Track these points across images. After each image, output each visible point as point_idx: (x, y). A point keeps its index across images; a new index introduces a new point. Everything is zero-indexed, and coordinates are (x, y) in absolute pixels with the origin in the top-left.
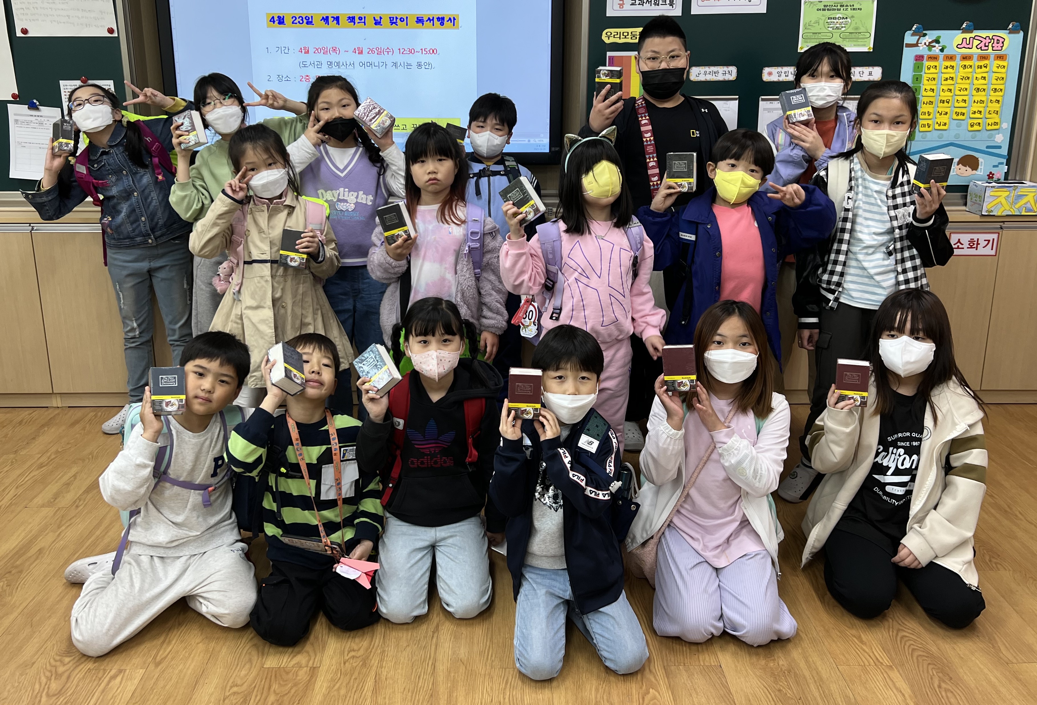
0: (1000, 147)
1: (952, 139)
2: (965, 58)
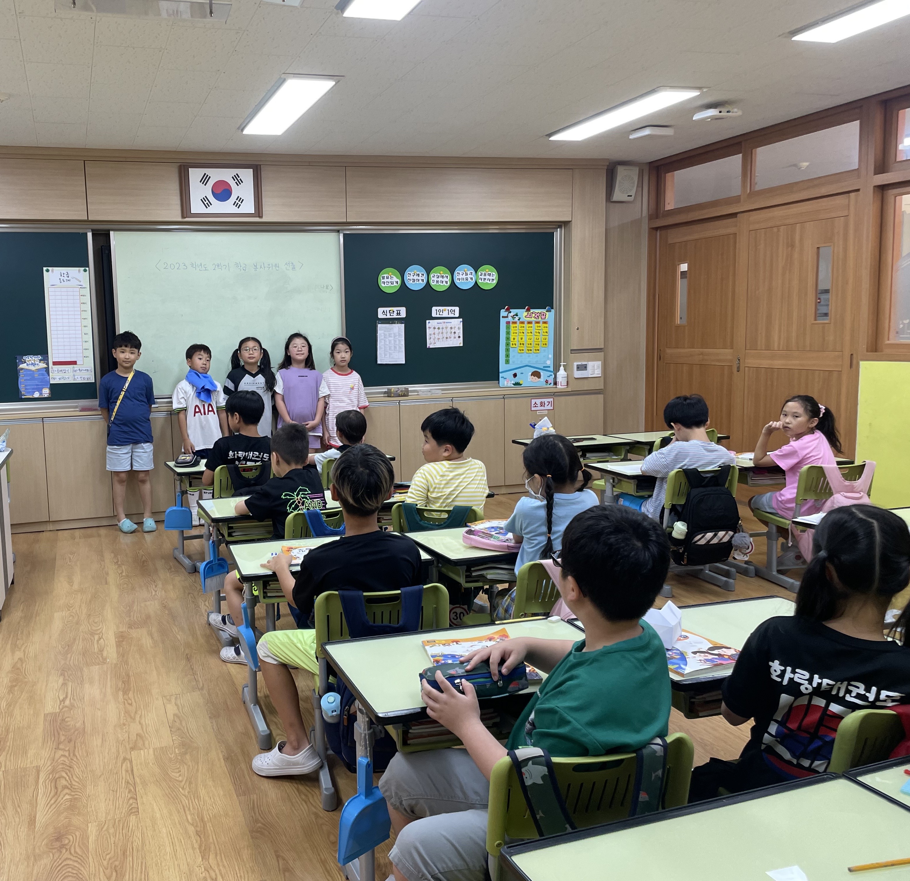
0: (549, 367)
1: (527, 363)
2: (529, 323)
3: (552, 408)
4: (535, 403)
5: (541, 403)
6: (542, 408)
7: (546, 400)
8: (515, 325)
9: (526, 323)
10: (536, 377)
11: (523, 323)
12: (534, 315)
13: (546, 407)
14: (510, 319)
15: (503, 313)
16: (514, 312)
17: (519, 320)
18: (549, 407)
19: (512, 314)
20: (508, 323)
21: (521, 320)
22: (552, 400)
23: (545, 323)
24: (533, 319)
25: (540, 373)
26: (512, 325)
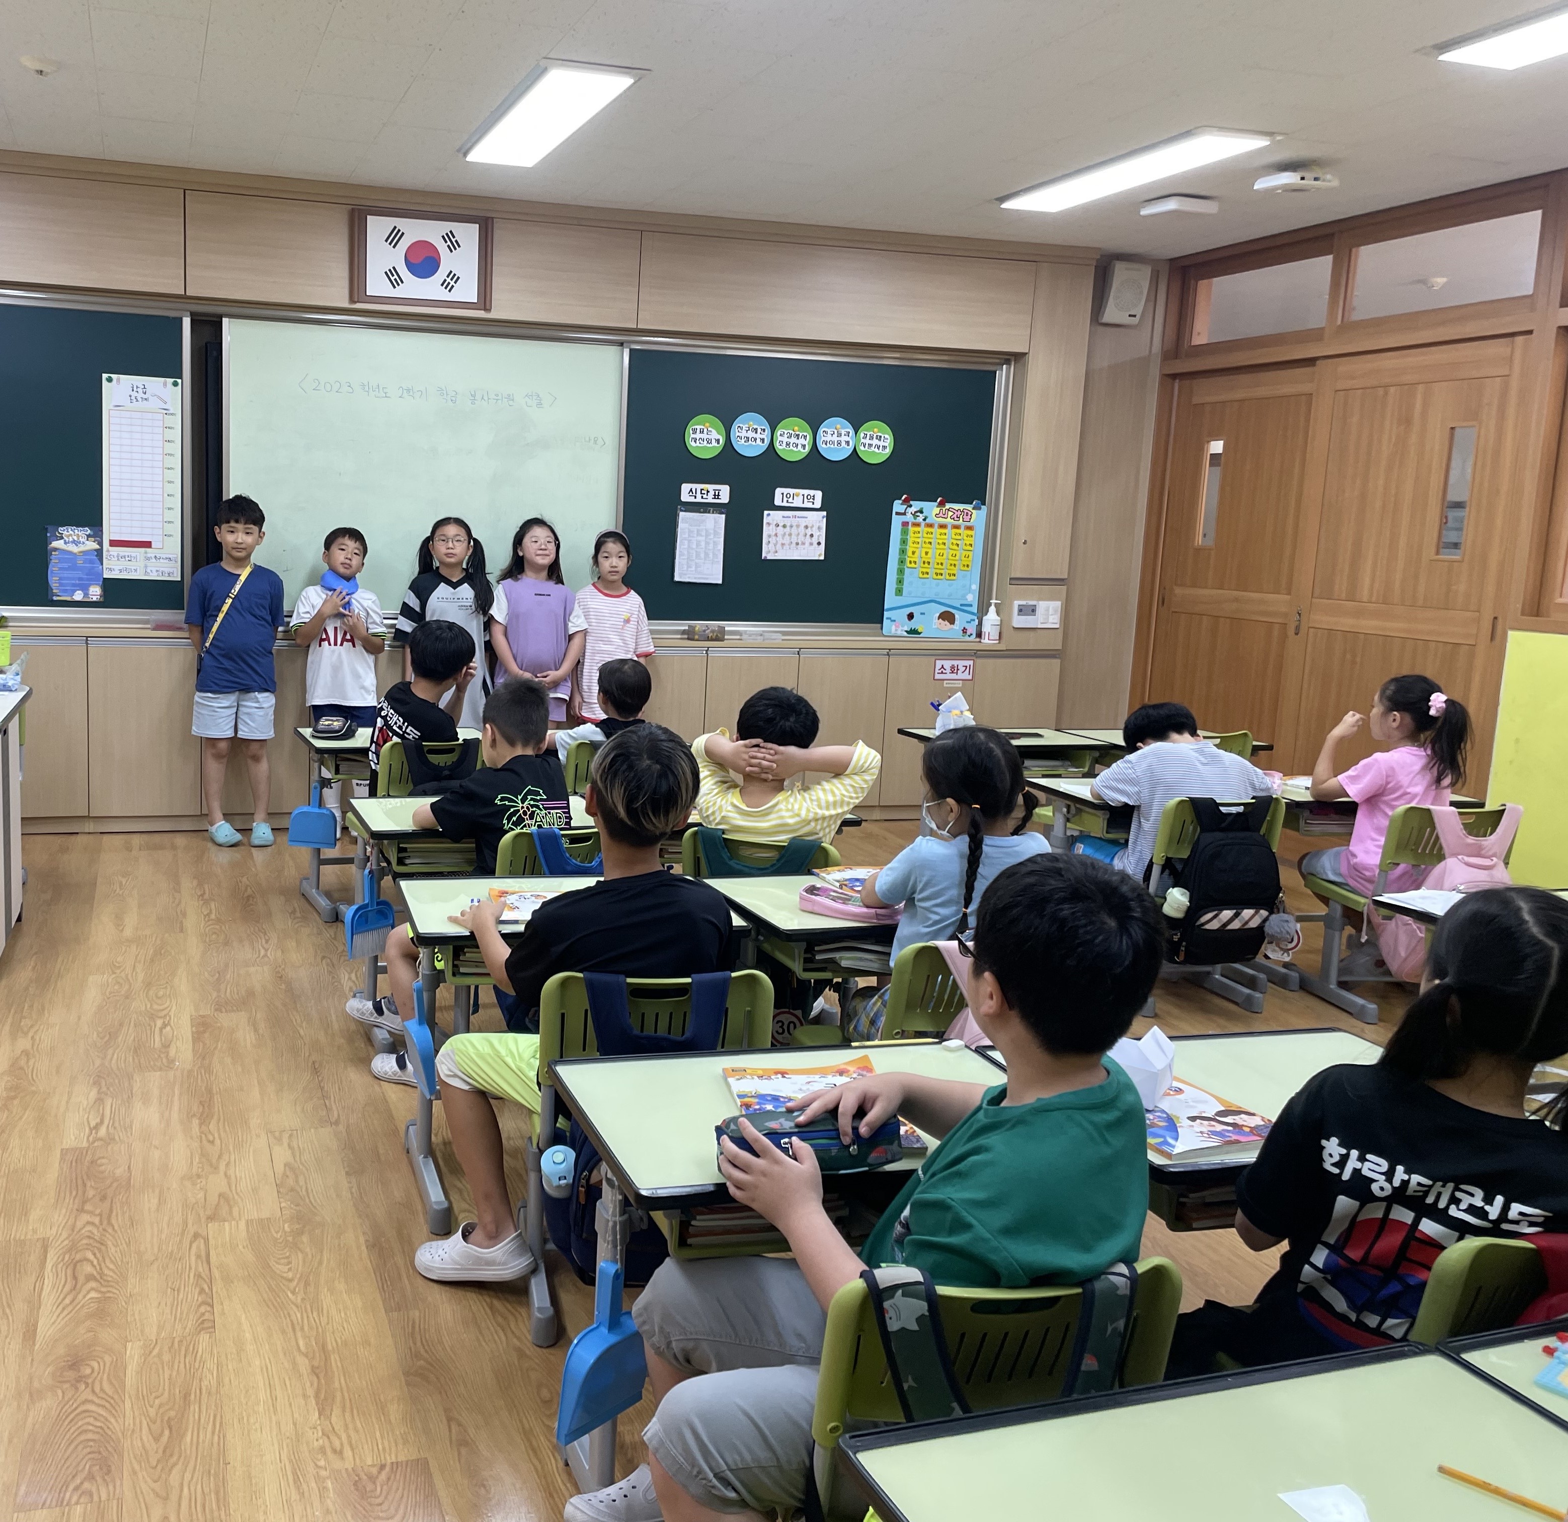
0: (971, 606)
1: (933, 597)
2: (942, 526)
3: (970, 677)
4: (942, 667)
5: (953, 667)
6: (954, 676)
7: (961, 663)
8: (917, 529)
9: (936, 526)
10: (946, 622)
11: (931, 526)
12: (950, 514)
13: (960, 676)
14: (909, 518)
15: (898, 506)
16: (916, 505)
17: (924, 520)
18: (967, 676)
19: (913, 509)
20: (905, 524)
21: (927, 521)
22: (971, 663)
23: (969, 528)
24: (949, 521)
25: (953, 615)
26: (911, 529)
